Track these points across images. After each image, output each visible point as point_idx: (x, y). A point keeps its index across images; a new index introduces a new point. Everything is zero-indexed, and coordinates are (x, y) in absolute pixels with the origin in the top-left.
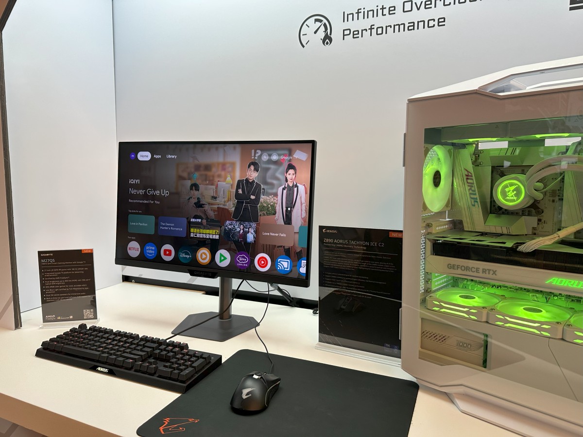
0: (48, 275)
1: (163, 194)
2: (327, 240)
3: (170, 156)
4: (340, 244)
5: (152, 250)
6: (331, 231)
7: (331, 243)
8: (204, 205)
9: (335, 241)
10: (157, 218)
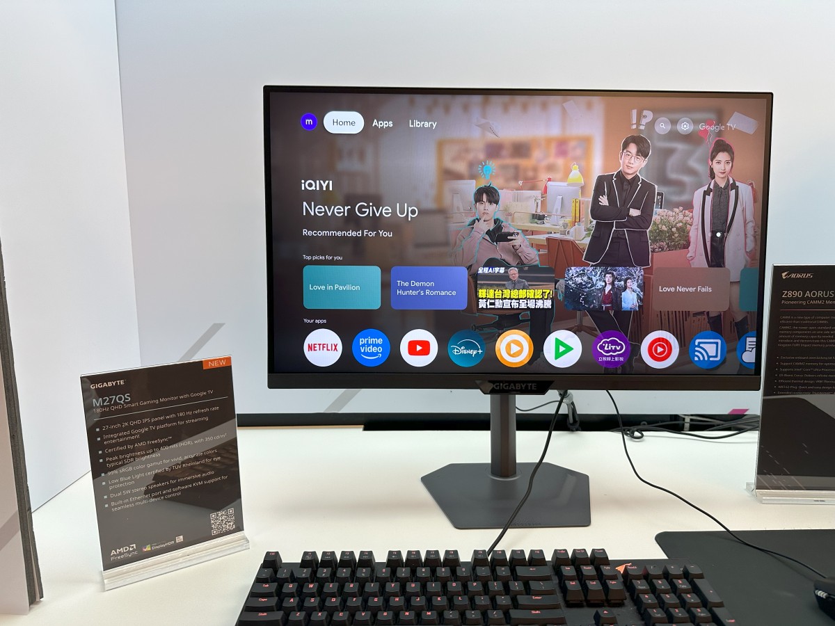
0: (113, 438)
1: (402, 213)
2: (790, 293)
3: (417, 124)
4: (817, 299)
5: (377, 345)
6: (798, 276)
7: (797, 299)
8: (511, 234)
9: (808, 294)
10: (385, 271)
